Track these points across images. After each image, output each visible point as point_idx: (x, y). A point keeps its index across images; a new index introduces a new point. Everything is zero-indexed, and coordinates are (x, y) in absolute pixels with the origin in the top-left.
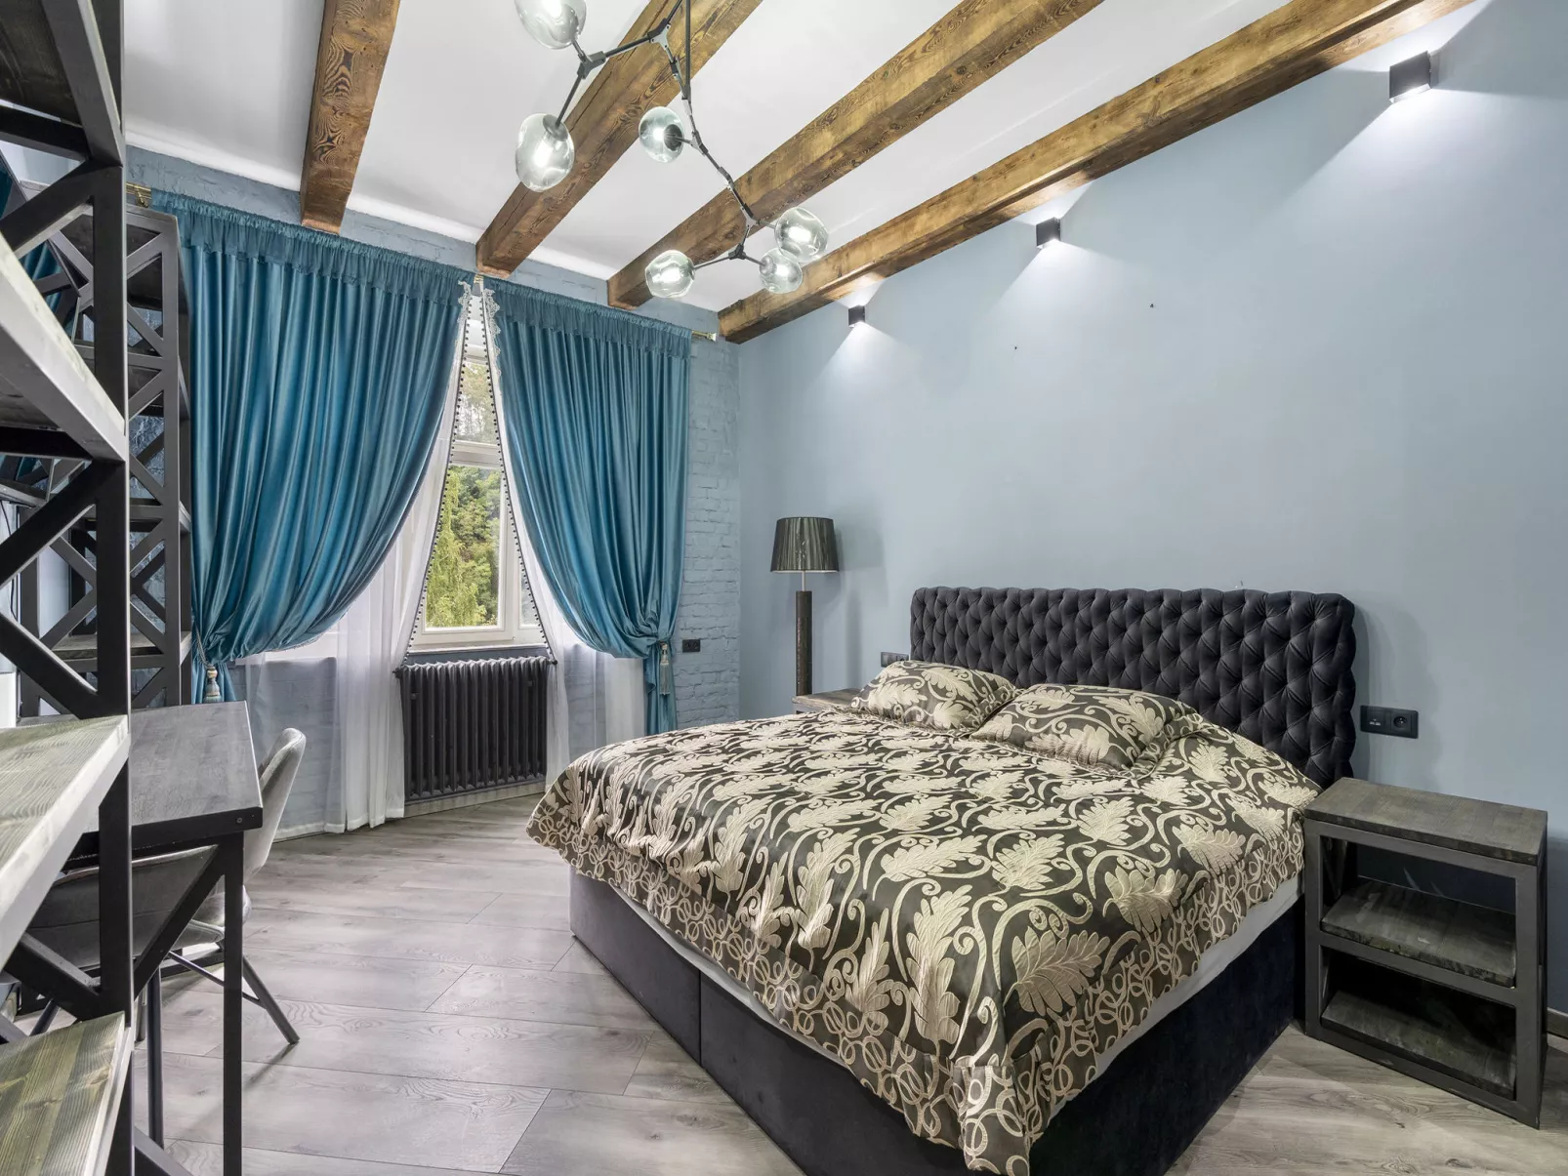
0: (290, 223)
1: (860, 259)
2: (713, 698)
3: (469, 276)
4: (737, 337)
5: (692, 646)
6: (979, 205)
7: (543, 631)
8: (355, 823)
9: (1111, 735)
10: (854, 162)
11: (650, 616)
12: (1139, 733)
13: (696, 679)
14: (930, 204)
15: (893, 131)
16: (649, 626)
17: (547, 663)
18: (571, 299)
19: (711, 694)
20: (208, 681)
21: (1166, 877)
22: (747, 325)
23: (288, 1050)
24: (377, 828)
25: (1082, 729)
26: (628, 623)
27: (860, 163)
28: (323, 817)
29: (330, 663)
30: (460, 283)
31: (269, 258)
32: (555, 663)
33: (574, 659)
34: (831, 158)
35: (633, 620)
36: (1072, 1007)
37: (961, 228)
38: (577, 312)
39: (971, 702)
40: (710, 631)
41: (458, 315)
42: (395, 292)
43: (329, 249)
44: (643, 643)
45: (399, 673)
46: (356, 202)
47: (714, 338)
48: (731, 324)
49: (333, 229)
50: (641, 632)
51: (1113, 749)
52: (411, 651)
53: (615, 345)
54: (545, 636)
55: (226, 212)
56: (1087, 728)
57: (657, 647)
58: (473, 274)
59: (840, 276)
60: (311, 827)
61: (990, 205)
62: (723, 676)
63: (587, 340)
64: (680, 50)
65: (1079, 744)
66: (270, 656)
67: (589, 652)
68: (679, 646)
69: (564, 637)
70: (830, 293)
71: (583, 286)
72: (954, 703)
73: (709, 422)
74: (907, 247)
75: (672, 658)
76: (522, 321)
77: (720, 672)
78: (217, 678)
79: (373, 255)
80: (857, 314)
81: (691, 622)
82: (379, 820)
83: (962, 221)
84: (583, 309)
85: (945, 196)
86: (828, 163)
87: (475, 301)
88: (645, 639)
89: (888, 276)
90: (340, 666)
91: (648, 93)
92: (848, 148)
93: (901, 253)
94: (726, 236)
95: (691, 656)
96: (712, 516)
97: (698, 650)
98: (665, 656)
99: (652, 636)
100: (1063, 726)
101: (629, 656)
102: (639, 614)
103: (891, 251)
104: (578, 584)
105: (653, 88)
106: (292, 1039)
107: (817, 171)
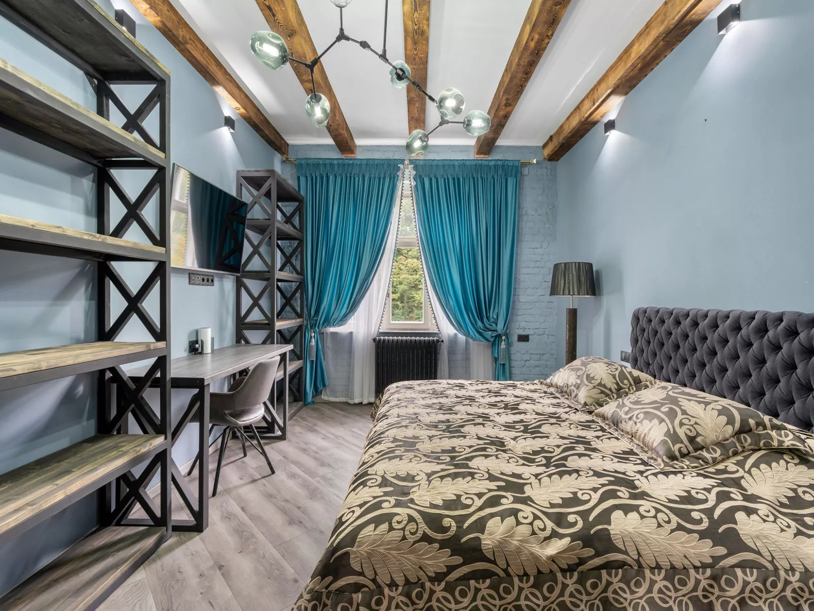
0: (336, 157)
1: (605, 90)
2: (537, 369)
3: (402, 161)
4: (555, 157)
5: (524, 338)
6: (669, 22)
7: (437, 325)
8: (357, 401)
9: (669, 430)
10: (547, 36)
11: (492, 320)
12: (698, 434)
13: (527, 357)
14: (640, 35)
15: (558, 7)
16: (491, 325)
17: (438, 341)
18: (450, 160)
19: (537, 366)
20: (311, 337)
21: (559, 541)
22: (555, 150)
23: (270, 475)
24: (365, 405)
25: (651, 421)
26: (479, 323)
27: (552, 35)
28: (347, 396)
29: (351, 333)
30: (399, 165)
31: (329, 174)
32: (443, 341)
33: (453, 341)
34: (532, 40)
35: (483, 322)
36: (399, 586)
37: (662, 43)
38: (454, 166)
39: (610, 390)
40: (536, 331)
41: (397, 180)
42: (373, 176)
43: (349, 165)
44: (489, 334)
45: (374, 340)
46: (359, 142)
47: (535, 162)
48: (547, 152)
49: (353, 155)
50: (488, 329)
51: (664, 442)
52: (380, 331)
53: (474, 178)
54: (438, 328)
55: (316, 160)
56: (656, 421)
57: (499, 336)
58: (404, 160)
59: (594, 104)
60: (343, 399)
61: (677, 18)
62: (544, 357)
63: (459, 179)
64: (413, 26)
65: (645, 432)
66: (332, 329)
67: (462, 337)
68: (515, 338)
69: (447, 330)
70: (592, 117)
71: (461, 151)
72: (594, 387)
73: (536, 210)
74: (628, 71)
75: (509, 345)
76: (426, 177)
77: (543, 354)
78: (314, 336)
79: (365, 162)
80: (610, 126)
81: (523, 324)
82: (365, 402)
83: (661, 38)
84: (456, 163)
85: (648, 26)
86: (532, 44)
87: (407, 172)
88: (490, 332)
89: (626, 94)
90: (354, 335)
91: (415, 53)
92: (538, 30)
93: (627, 76)
94: (506, 105)
95: (522, 344)
96: (538, 264)
97: (528, 341)
98: (503, 343)
99: (494, 331)
100: (641, 416)
101: (480, 341)
102: (485, 319)
103: (619, 77)
104: (452, 303)
105: (416, 49)
106: (273, 472)
107: (529, 51)
